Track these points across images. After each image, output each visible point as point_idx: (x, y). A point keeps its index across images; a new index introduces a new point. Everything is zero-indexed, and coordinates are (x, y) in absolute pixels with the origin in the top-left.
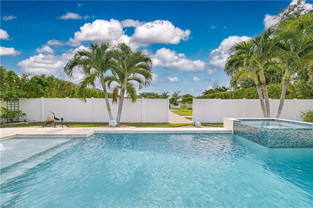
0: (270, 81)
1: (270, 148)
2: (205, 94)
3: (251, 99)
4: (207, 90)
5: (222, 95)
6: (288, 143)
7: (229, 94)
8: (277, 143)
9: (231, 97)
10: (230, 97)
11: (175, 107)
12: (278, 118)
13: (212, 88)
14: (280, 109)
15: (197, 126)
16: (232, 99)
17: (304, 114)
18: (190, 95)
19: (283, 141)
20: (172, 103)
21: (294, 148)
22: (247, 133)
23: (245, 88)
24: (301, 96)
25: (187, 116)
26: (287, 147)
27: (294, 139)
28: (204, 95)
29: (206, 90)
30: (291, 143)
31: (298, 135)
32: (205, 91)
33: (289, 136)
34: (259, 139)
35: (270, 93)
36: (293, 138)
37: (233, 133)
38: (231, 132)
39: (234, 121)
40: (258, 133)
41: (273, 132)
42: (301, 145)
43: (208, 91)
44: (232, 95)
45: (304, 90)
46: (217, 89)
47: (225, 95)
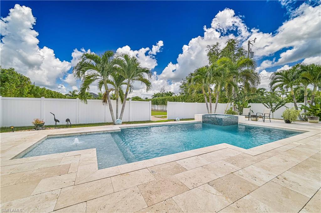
2: (154, 97)
13: (159, 92)
22: (211, 121)
24: (220, 101)
25: (155, 116)
29: (154, 94)
34: (218, 123)
37: (202, 122)
38: (200, 122)
39: (203, 115)
43: (157, 94)
46: (165, 93)
47: (174, 99)
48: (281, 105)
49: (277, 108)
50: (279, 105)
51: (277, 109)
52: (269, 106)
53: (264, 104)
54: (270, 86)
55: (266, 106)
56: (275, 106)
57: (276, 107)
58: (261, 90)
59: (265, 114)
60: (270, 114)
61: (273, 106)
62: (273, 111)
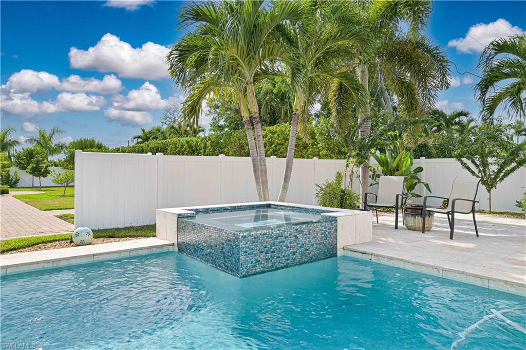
0: (280, 117)
1: (244, 276)
2: (140, 140)
3: (245, 156)
4: (147, 130)
5: (183, 146)
6: (279, 257)
7: (199, 143)
8: (257, 261)
9: (205, 152)
10: (202, 151)
11: (37, 181)
12: (283, 201)
13: (160, 125)
14: (287, 179)
15: (79, 243)
16: (207, 155)
17: (321, 190)
18: (96, 143)
19: (269, 255)
20: (24, 168)
21: (290, 266)
22: (203, 246)
23: (234, 129)
25: (60, 213)
26: (277, 269)
27: (288, 247)
28: (139, 143)
29: (143, 131)
30: (284, 256)
31: (295, 236)
32: (140, 133)
33: (281, 242)
34: (224, 257)
35: (279, 144)
36: (286, 246)
37: (176, 249)
38: (171, 248)
39: (180, 216)
40: (223, 244)
41: (249, 235)
42: (302, 258)
43: (150, 133)
44: (205, 147)
45: (329, 141)
46: (172, 127)
47: (190, 147)
48: (514, 164)
49: (502, 174)
50: (508, 165)
51: (502, 179)
52: (477, 166)
53: (460, 160)
54: (478, 93)
55: (468, 168)
56: (494, 168)
57: (500, 171)
58: (457, 120)
59: (454, 202)
60: (474, 202)
61: (490, 167)
62: (490, 183)
